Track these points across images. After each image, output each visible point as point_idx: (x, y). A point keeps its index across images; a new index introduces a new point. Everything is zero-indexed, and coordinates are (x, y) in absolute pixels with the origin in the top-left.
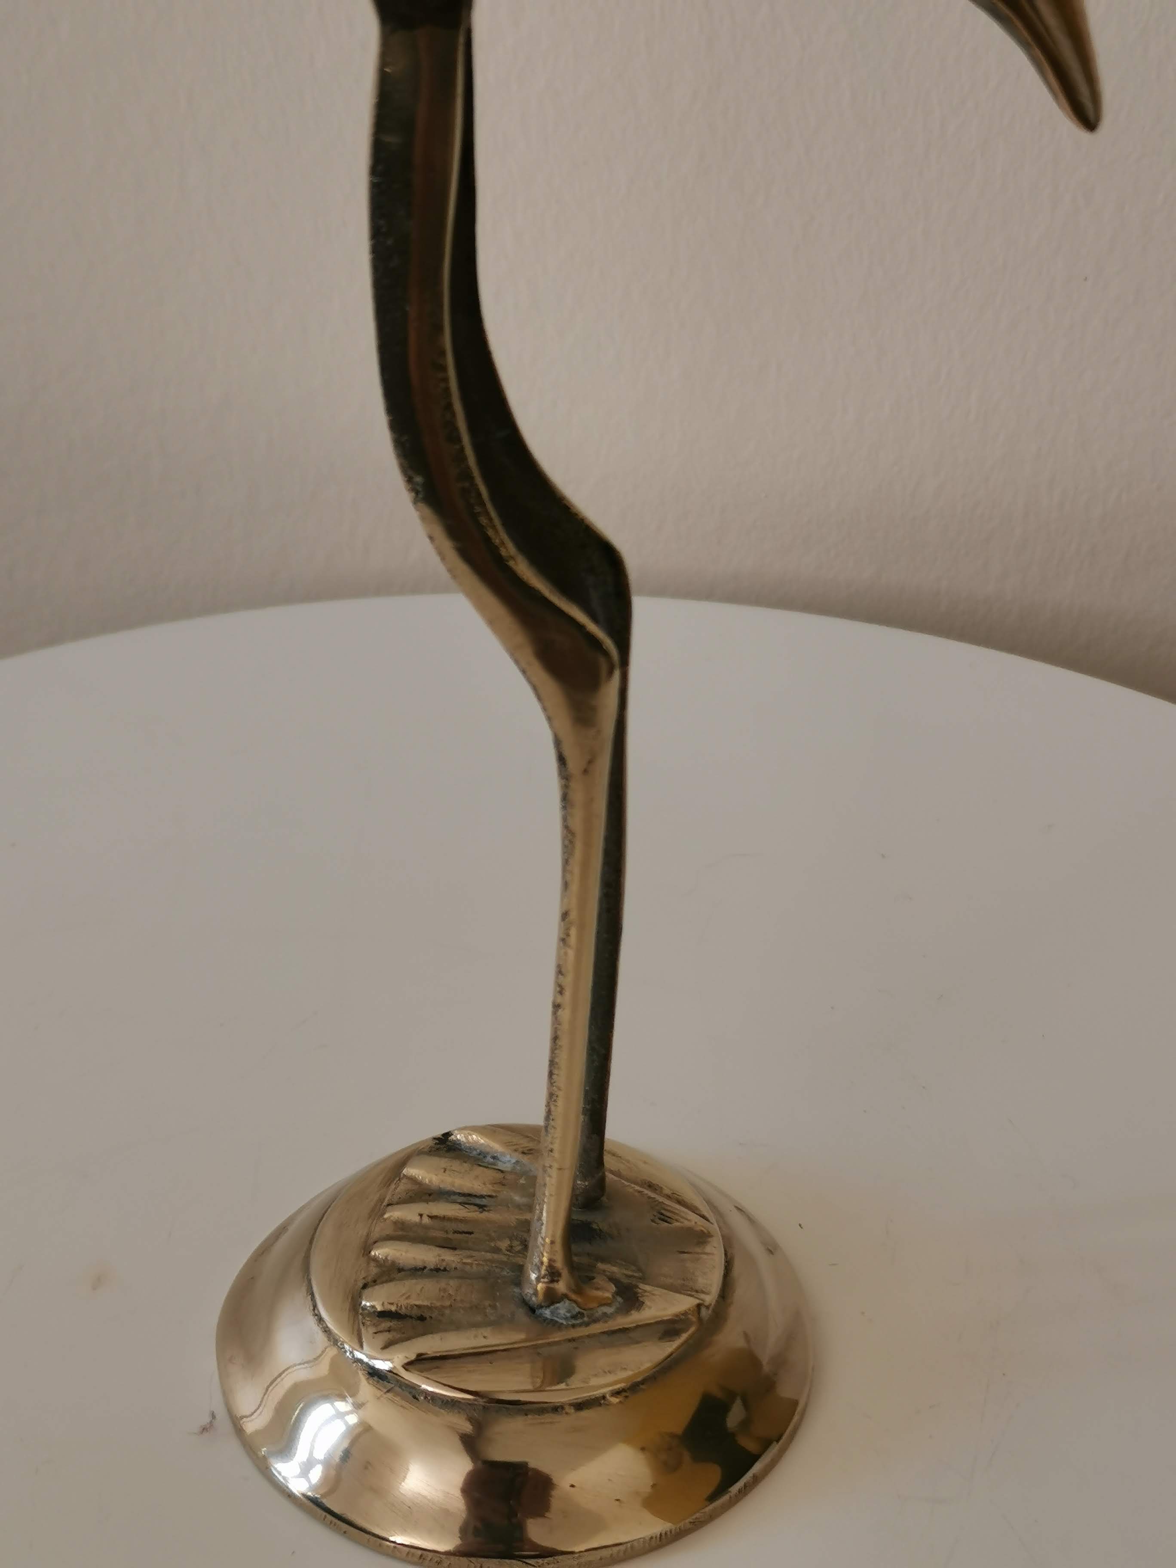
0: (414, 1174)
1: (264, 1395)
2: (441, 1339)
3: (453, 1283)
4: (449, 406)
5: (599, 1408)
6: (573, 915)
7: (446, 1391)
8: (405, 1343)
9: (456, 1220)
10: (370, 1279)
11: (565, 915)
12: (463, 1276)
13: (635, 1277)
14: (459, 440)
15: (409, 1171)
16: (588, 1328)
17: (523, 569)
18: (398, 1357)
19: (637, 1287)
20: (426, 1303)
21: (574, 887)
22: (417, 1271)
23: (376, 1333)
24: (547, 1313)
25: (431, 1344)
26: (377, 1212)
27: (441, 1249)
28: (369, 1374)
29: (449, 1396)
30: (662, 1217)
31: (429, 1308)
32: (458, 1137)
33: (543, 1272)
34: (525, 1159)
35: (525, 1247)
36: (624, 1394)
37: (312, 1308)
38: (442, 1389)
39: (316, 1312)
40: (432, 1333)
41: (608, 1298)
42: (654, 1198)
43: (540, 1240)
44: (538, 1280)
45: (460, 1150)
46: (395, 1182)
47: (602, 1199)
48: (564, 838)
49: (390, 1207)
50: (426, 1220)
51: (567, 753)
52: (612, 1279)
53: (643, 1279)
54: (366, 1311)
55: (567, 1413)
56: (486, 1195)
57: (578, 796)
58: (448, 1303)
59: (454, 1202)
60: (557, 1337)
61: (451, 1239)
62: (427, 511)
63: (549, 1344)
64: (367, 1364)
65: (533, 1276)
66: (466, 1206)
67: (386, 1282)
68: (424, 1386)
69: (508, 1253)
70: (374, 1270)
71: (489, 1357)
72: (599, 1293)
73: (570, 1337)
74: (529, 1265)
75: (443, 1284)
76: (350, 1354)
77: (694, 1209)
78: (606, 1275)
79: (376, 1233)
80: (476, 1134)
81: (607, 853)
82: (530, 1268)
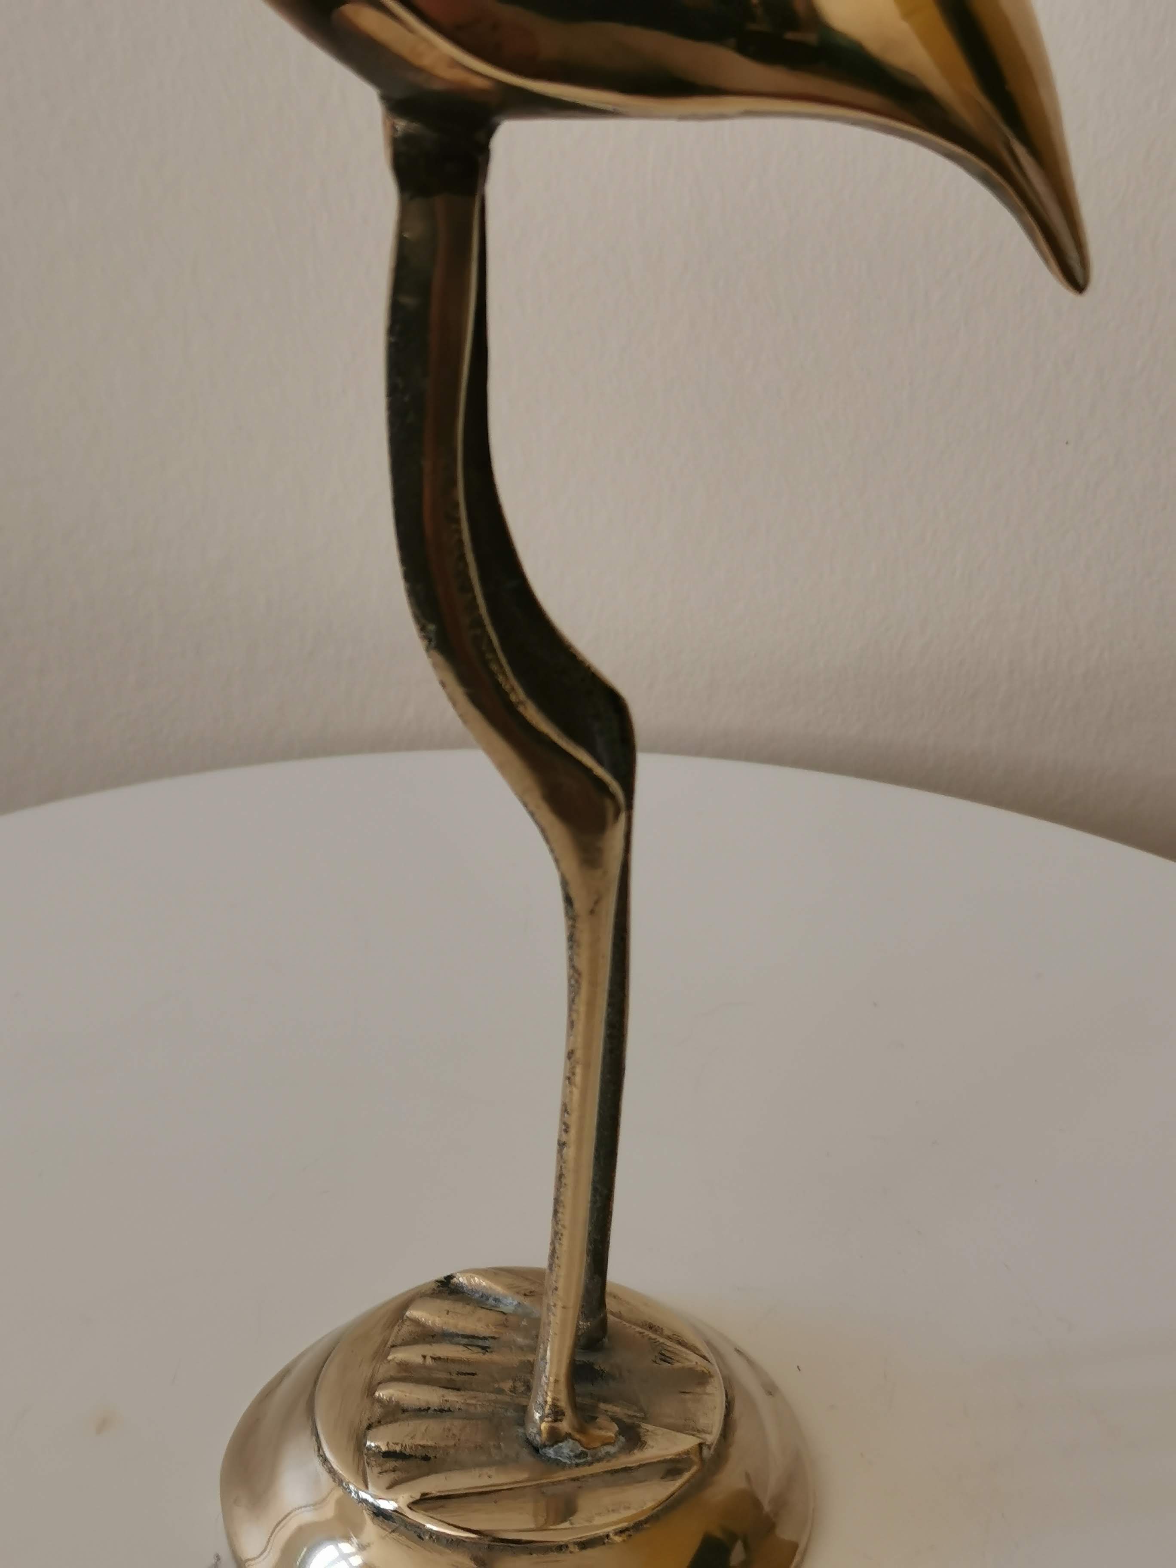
0: (417, 1317)
1: (271, 1537)
2: (446, 1478)
3: (458, 1423)
4: (462, 557)
5: (603, 1547)
6: (579, 1054)
7: (452, 1530)
8: (410, 1483)
9: (460, 1361)
10: (374, 1420)
11: (570, 1054)
12: (469, 1417)
13: (637, 1417)
14: (471, 589)
15: (412, 1313)
16: (591, 1467)
17: (532, 714)
18: (403, 1497)
19: (639, 1426)
20: (430, 1443)
21: (580, 1027)
22: (422, 1412)
23: (380, 1473)
24: (551, 1452)
25: (434, 1484)
26: (381, 1354)
27: (444, 1389)
28: (374, 1513)
29: (454, 1536)
30: (663, 1357)
31: (434, 1448)
32: (461, 1279)
33: (547, 1411)
34: (527, 1302)
35: (529, 1388)
36: (627, 1533)
37: (316, 1448)
38: (447, 1529)
39: (321, 1452)
40: (436, 1473)
41: (611, 1437)
42: (655, 1339)
43: (544, 1379)
44: (542, 1419)
45: (463, 1293)
46: (398, 1324)
47: (604, 1339)
48: (570, 978)
49: (393, 1349)
50: (429, 1361)
51: (573, 894)
52: (614, 1419)
53: (645, 1419)
54: (371, 1452)
55: (571, 1552)
56: (489, 1337)
57: (584, 937)
58: (452, 1443)
59: (458, 1344)
60: (562, 1476)
61: (454, 1380)
62: (440, 659)
63: (553, 1483)
64: (372, 1504)
65: (537, 1416)
66: (469, 1347)
67: (391, 1422)
68: (429, 1526)
69: (511, 1393)
70: (378, 1410)
71: (493, 1496)
72: (603, 1433)
73: (574, 1476)
74: (533, 1404)
75: (448, 1424)
76: (355, 1494)
77: (694, 1350)
78: (608, 1415)
79: (381, 1374)
80: (478, 1276)
81: (611, 994)
82: (533, 1408)
